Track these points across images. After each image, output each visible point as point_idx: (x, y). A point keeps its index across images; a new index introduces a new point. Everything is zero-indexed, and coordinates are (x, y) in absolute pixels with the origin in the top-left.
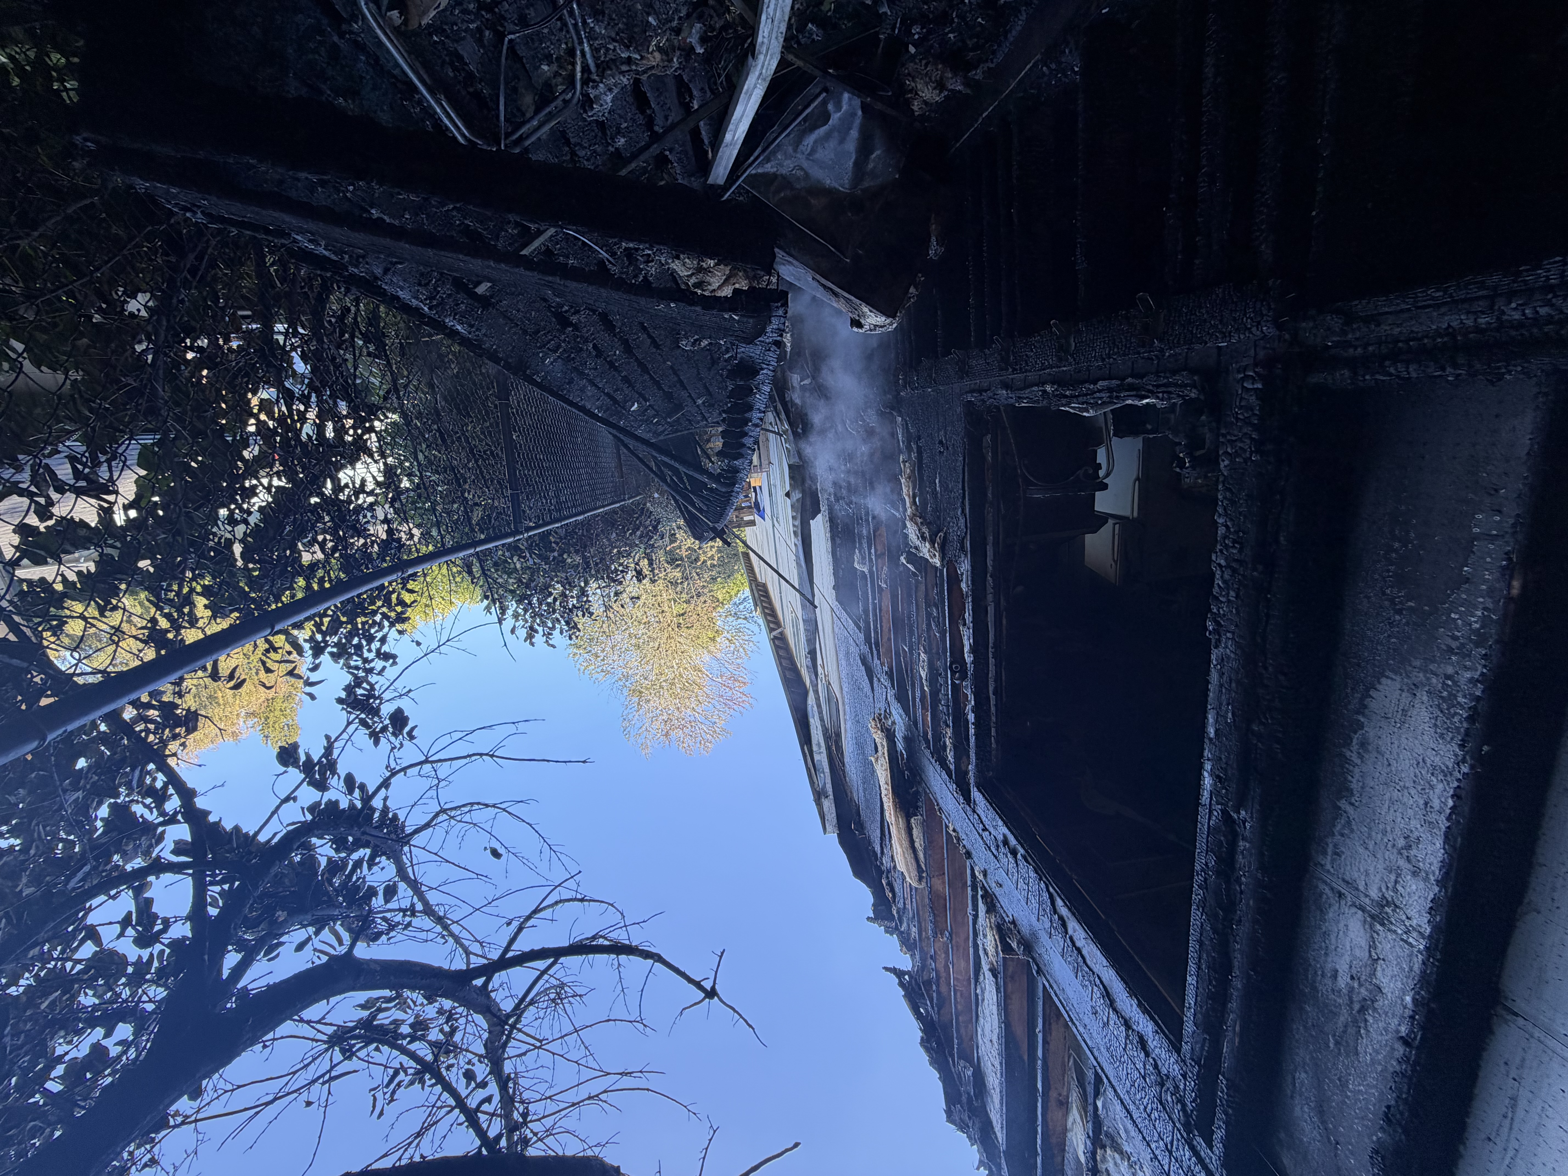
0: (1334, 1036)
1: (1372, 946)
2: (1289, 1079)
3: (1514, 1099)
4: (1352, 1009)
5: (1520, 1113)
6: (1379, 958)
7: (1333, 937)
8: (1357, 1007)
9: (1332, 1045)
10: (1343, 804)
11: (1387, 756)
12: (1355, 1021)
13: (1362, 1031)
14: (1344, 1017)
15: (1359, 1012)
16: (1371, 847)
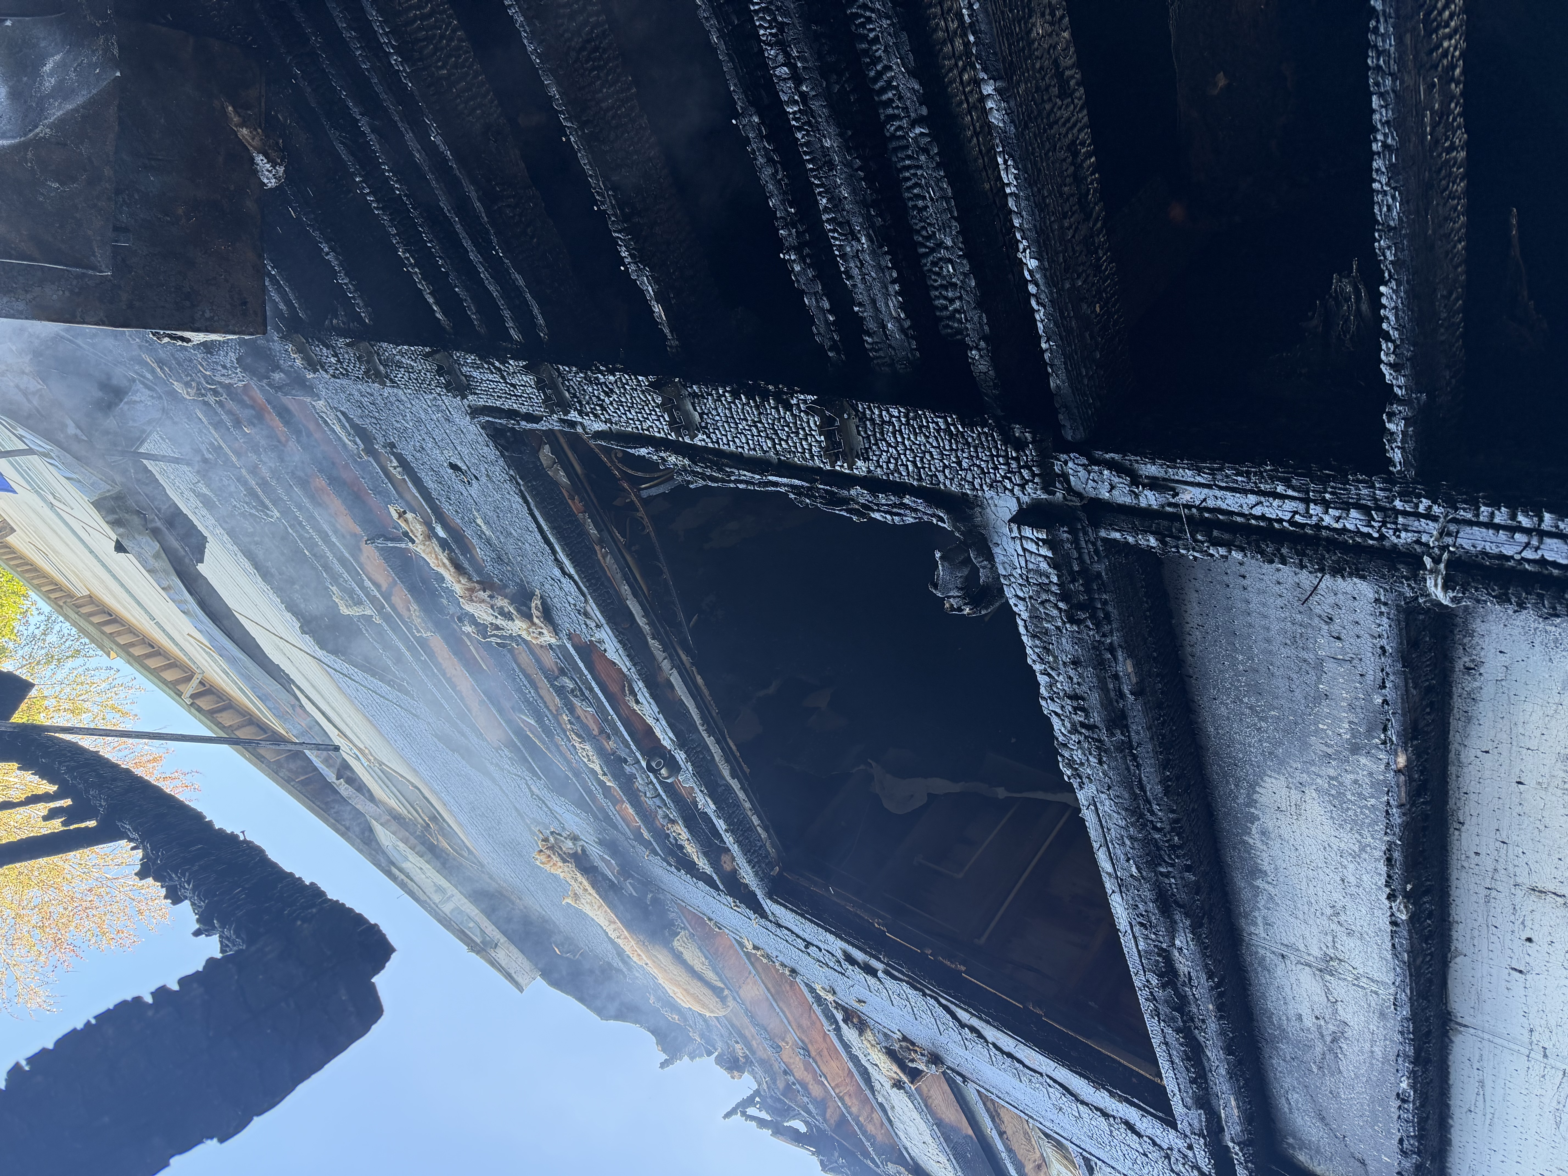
0: (1315, 1063)
1: (1328, 992)
2: (1283, 1100)
3: (1482, 1083)
4: (1325, 1042)
5: (1488, 1091)
6: (1337, 1001)
7: (1287, 990)
8: (1328, 1039)
9: (1315, 1070)
10: (1259, 883)
11: (1292, 841)
12: (1331, 1050)
13: (1340, 1056)
14: (1319, 1048)
15: (1332, 1042)
16: (1301, 917)
